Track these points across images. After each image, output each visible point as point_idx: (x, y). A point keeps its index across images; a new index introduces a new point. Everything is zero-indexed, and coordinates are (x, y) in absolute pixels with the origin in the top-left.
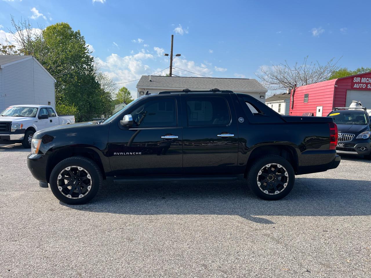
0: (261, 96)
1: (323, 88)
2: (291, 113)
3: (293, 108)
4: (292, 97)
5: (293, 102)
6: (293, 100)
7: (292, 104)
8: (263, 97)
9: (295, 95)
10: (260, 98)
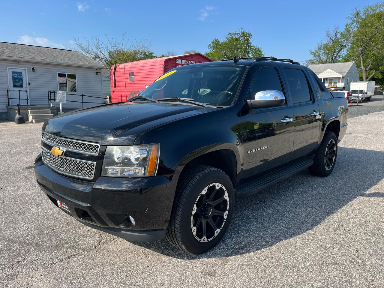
0: (97, 73)
1: (151, 67)
2: (114, 92)
3: (115, 87)
4: (113, 75)
5: (115, 80)
6: (115, 78)
7: (114, 82)
8: (100, 74)
9: (116, 73)
10: (97, 74)
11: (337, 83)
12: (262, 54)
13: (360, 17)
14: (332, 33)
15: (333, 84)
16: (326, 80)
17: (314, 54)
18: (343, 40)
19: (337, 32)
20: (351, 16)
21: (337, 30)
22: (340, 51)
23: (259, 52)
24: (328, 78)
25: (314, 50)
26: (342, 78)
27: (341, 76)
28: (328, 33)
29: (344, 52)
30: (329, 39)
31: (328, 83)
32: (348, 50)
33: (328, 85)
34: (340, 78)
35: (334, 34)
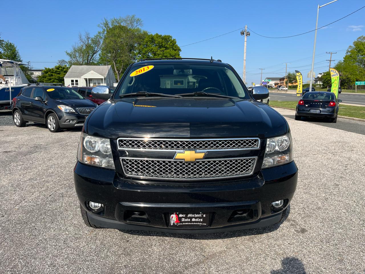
11: (100, 83)
12: (16, 51)
13: (108, 27)
14: (84, 38)
15: (97, 84)
16: (91, 80)
17: (70, 55)
18: (94, 46)
19: (88, 38)
20: (102, 26)
21: (88, 35)
22: (93, 55)
23: (12, 47)
24: (92, 79)
25: (69, 52)
26: (104, 79)
27: (103, 77)
28: (80, 37)
29: (97, 57)
30: (82, 43)
31: (93, 83)
32: (100, 55)
33: (93, 85)
34: (103, 79)
35: (86, 39)
